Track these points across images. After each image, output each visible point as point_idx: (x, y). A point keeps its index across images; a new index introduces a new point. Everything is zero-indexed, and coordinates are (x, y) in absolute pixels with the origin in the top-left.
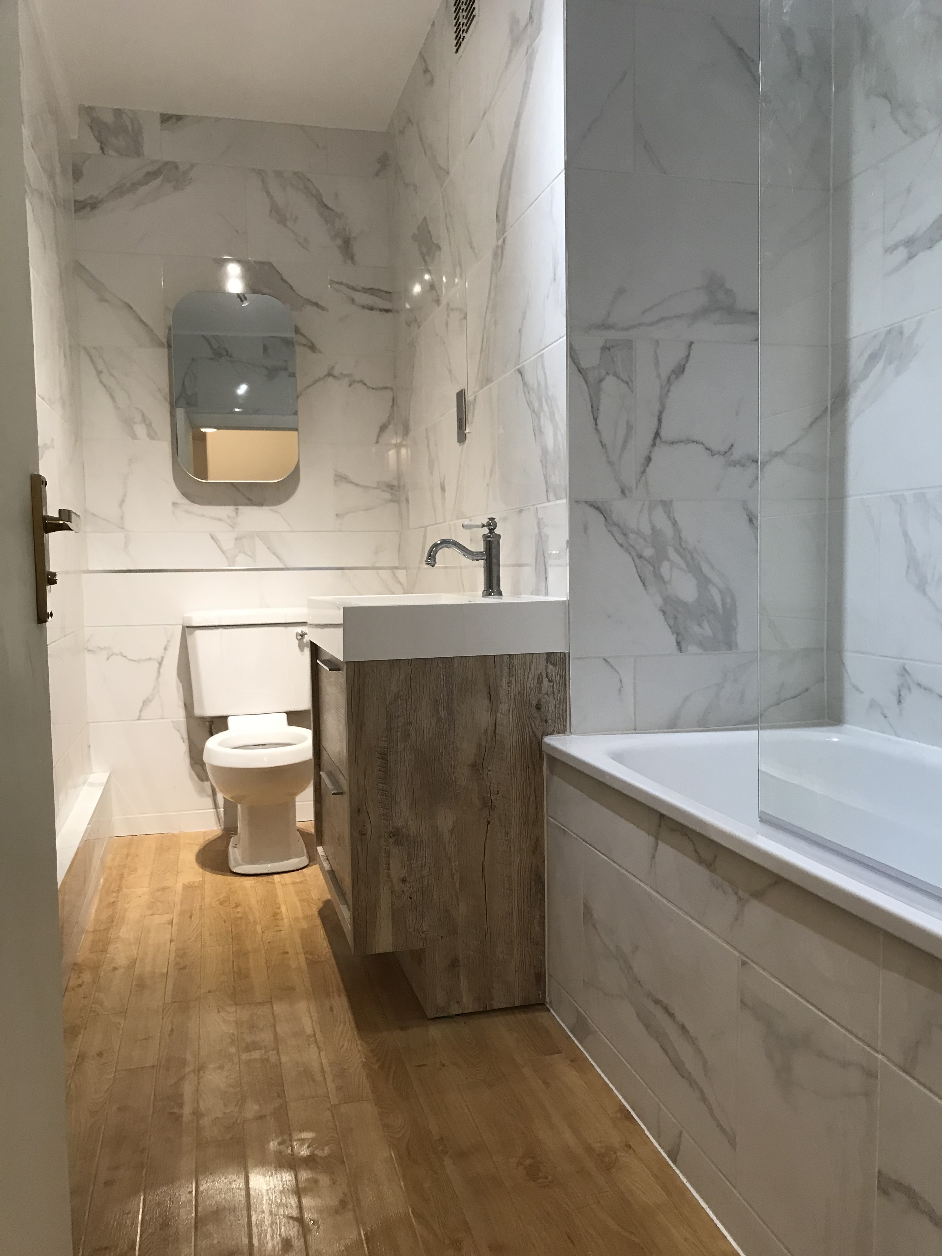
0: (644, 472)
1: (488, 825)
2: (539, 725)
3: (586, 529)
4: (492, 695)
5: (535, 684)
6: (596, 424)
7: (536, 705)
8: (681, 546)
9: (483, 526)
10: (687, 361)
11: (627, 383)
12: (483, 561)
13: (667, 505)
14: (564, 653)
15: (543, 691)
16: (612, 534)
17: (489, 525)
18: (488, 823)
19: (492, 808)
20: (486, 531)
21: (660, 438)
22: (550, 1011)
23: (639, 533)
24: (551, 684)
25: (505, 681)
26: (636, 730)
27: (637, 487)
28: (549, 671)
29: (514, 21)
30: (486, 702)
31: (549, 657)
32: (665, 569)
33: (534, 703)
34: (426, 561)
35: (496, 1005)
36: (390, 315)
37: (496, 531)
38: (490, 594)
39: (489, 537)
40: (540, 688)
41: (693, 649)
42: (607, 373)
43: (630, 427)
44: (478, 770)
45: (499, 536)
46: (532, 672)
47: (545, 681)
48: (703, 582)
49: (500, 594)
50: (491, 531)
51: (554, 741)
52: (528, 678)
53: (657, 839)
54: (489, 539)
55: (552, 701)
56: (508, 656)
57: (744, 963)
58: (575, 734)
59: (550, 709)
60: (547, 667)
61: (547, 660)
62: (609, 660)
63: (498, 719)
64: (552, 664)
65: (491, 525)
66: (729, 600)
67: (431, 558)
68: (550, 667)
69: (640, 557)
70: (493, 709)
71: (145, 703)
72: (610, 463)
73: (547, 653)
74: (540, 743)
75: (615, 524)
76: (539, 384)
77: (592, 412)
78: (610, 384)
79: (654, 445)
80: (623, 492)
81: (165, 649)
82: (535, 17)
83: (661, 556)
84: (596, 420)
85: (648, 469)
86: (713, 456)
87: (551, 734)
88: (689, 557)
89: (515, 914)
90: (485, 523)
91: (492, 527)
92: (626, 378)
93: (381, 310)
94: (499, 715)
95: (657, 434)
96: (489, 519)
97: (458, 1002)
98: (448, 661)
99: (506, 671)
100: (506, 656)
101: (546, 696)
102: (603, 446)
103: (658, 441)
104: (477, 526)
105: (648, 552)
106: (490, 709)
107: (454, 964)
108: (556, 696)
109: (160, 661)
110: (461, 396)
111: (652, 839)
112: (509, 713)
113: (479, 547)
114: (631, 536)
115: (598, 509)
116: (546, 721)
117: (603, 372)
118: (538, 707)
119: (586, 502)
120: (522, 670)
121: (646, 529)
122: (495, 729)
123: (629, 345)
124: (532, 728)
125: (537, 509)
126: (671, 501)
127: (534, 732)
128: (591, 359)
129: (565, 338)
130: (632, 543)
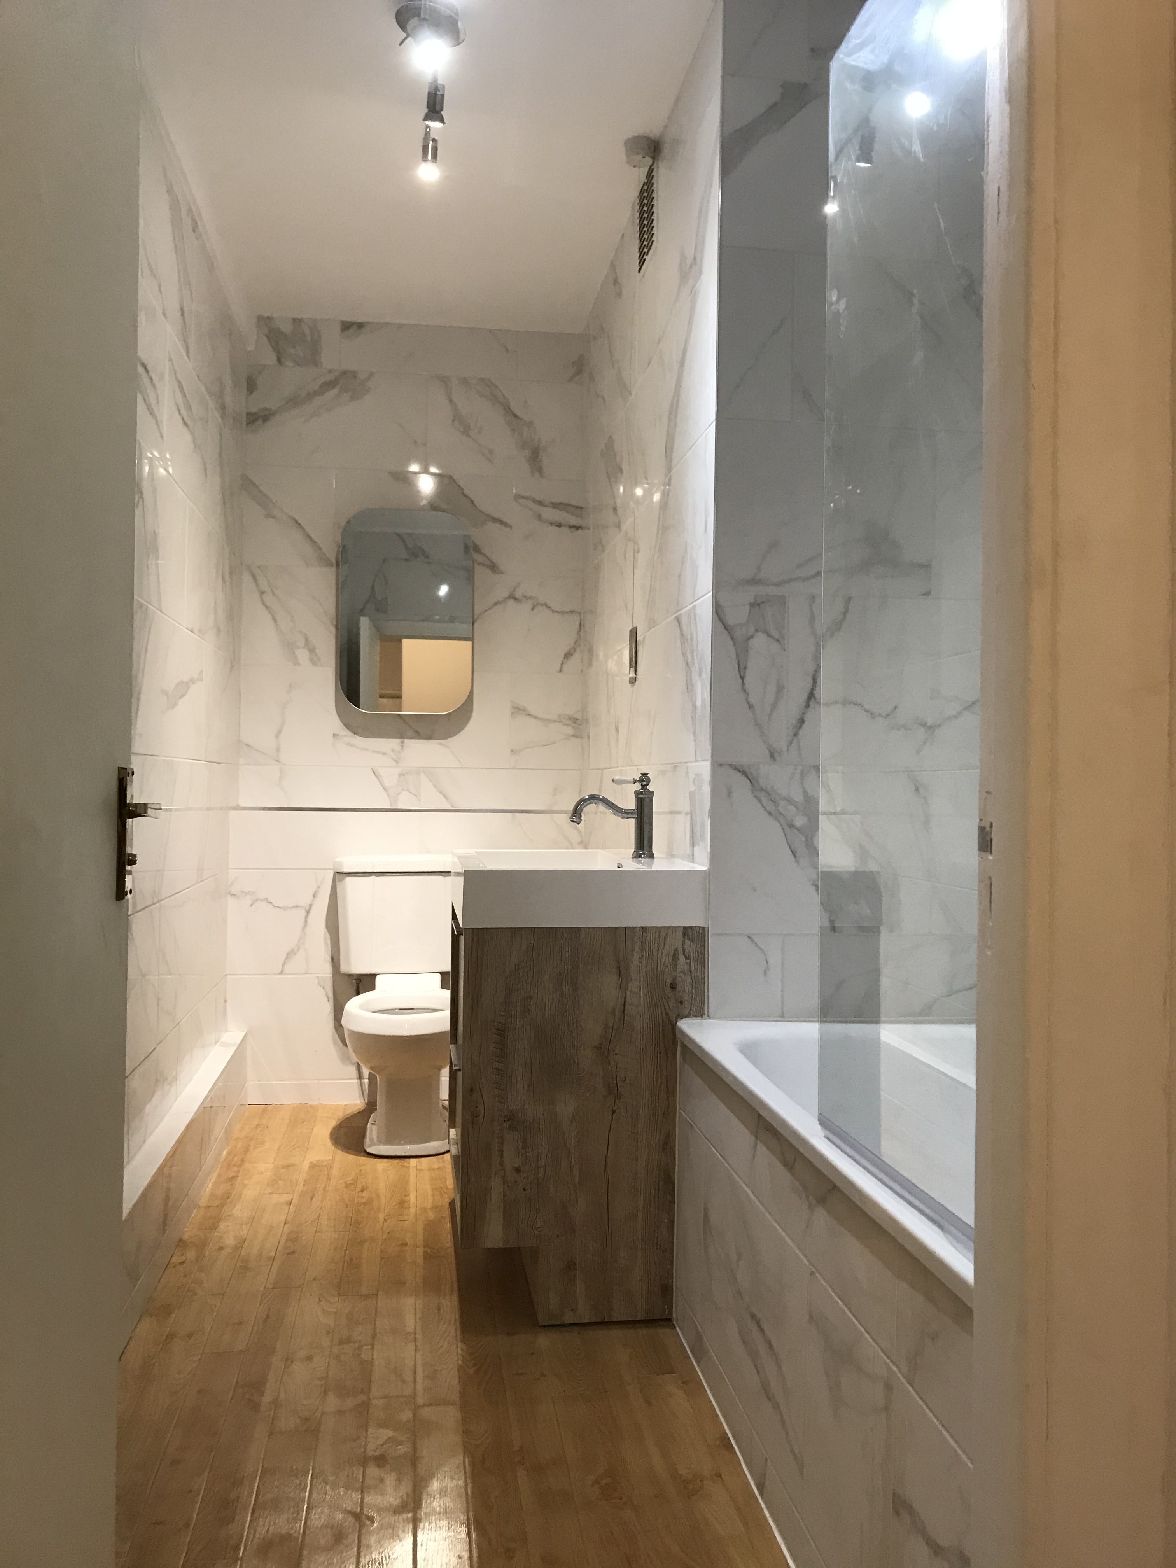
0: (796, 735)
1: (612, 1114)
2: (673, 1007)
3: (729, 793)
4: (622, 970)
5: (670, 960)
6: (743, 684)
7: (671, 984)
9: (635, 781)
10: (844, 618)
11: (778, 641)
12: (634, 819)
13: (820, 770)
14: (703, 928)
15: (679, 970)
16: (760, 801)
17: (641, 781)
18: (614, 1112)
19: (618, 1096)
20: (638, 787)
21: (815, 699)
22: (675, 1328)
23: (789, 800)
24: (688, 961)
25: (636, 956)
26: (782, 1017)
27: (788, 750)
28: (685, 946)
29: (683, 257)
30: (615, 978)
31: (687, 931)
32: (819, 842)
33: (669, 981)
34: (571, 818)
35: (616, 1317)
36: (580, 531)
37: (650, 788)
38: (640, 857)
39: (641, 793)
40: (676, 966)
41: (848, 930)
42: (757, 630)
43: (780, 689)
44: (604, 1052)
45: (652, 793)
46: (667, 947)
47: (682, 959)
48: (862, 856)
49: (652, 856)
50: (644, 787)
51: (688, 1026)
52: (662, 953)
53: (756, 1138)
54: (641, 796)
55: (689, 980)
56: (641, 929)
57: (812, 1273)
58: (713, 1018)
59: (686, 989)
60: (683, 943)
61: (684, 935)
62: (754, 938)
63: (628, 997)
64: (689, 939)
65: (644, 780)
67: (576, 814)
68: (688, 942)
69: (791, 826)
70: (622, 986)
71: (290, 955)
72: (758, 725)
73: (684, 927)
74: (674, 1027)
75: (762, 789)
76: (692, 635)
77: (739, 671)
78: (759, 642)
79: (807, 706)
80: (772, 756)
81: (314, 896)
82: (698, 258)
83: (814, 825)
84: (742, 678)
85: (801, 732)
86: (873, 718)
87: (686, 1017)
88: (845, 827)
89: (640, 1215)
90: (637, 778)
91: (645, 783)
92: (777, 636)
93: (571, 527)
94: (628, 993)
95: (811, 695)
96: (642, 774)
97: (572, 1310)
98: (575, 931)
99: (639, 944)
100: (638, 929)
101: (682, 975)
102: (751, 706)
103: (812, 702)
104: (629, 782)
105: (799, 821)
106: (618, 986)
107: (571, 1266)
108: (693, 976)
109: (307, 909)
110: (633, 633)
111: (753, 1138)
112: (640, 991)
113: (631, 804)
114: (783, 803)
115: (744, 773)
116: (681, 1003)
117: (752, 630)
118: (673, 987)
119: (730, 765)
120: (656, 945)
122: (624, 1009)
123: (782, 601)
124: (665, 1009)
125: (687, 768)
127: (667, 1014)
128: (738, 615)
129: (711, 593)
130: (781, 809)
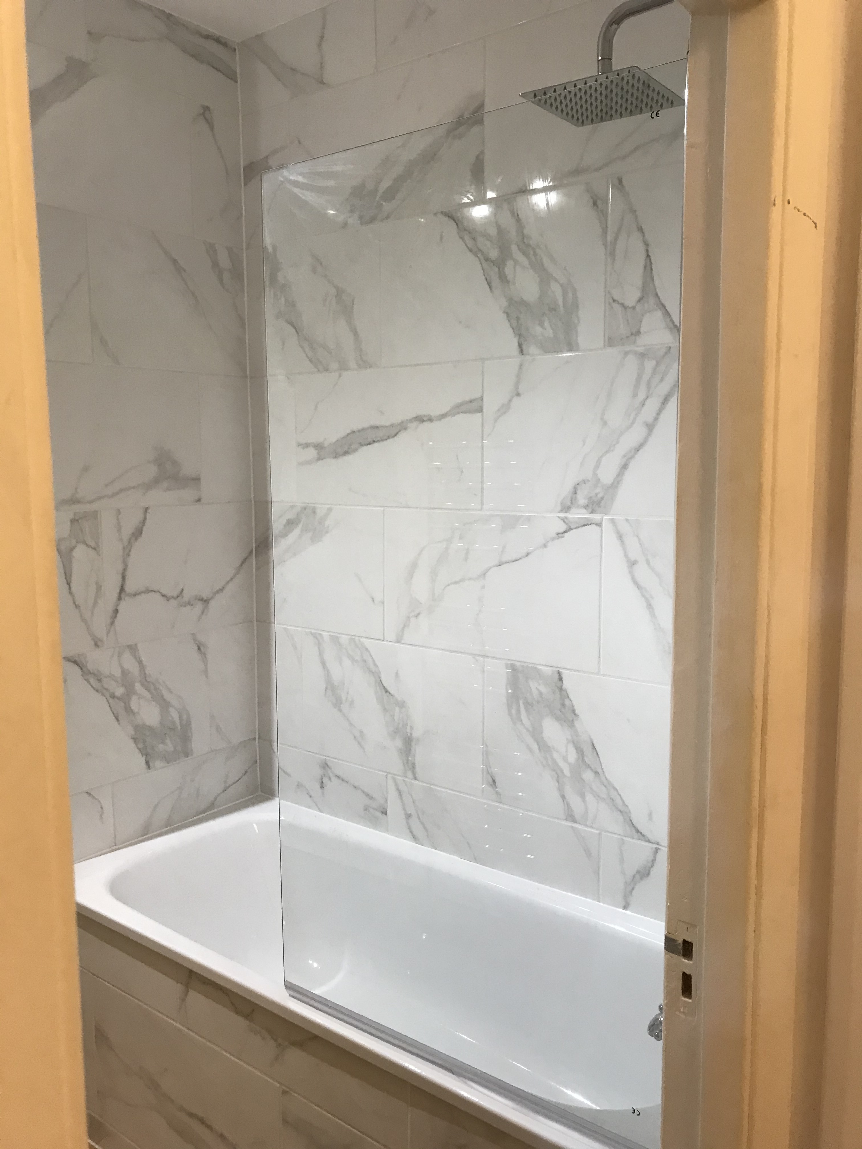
0: (112, 623)
6: (70, 589)
8: (146, 680)
10: (144, 525)
11: (95, 549)
13: (133, 649)
16: (89, 682)
21: (125, 592)
23: (111, 677)
26: (116, 847)
27: (107, 637)
32: (134, 705)
41: (158, 764)
42: (77, 542)
43: (99, 587)
48: (164, 705)
53: (187, 987)
62: (91, 792)
66: (185, 717)
69: (113, 696)
72: (84, 620)
75: (90, 673)
77: (66, 578)
78: (80, 552)
79: (120, 599)
80: (96, 644)
83: (130, 691)
84: (69, 584)
85: (116, 620)
86: (168, 600)
88: (152, 687)
92: (93, 544)
95: (122, 589)
102: (77, 607)
103: (123, 596)
105: (120, 691)
111: (181, 987)
114: (105, 680)
115: (75, 663)
117: (74, 542)
119: (64, 658)
121: (118, 673)
123: (95, 515)
126: (136, 644)
128: (62, 531)
130: (106, 686)
